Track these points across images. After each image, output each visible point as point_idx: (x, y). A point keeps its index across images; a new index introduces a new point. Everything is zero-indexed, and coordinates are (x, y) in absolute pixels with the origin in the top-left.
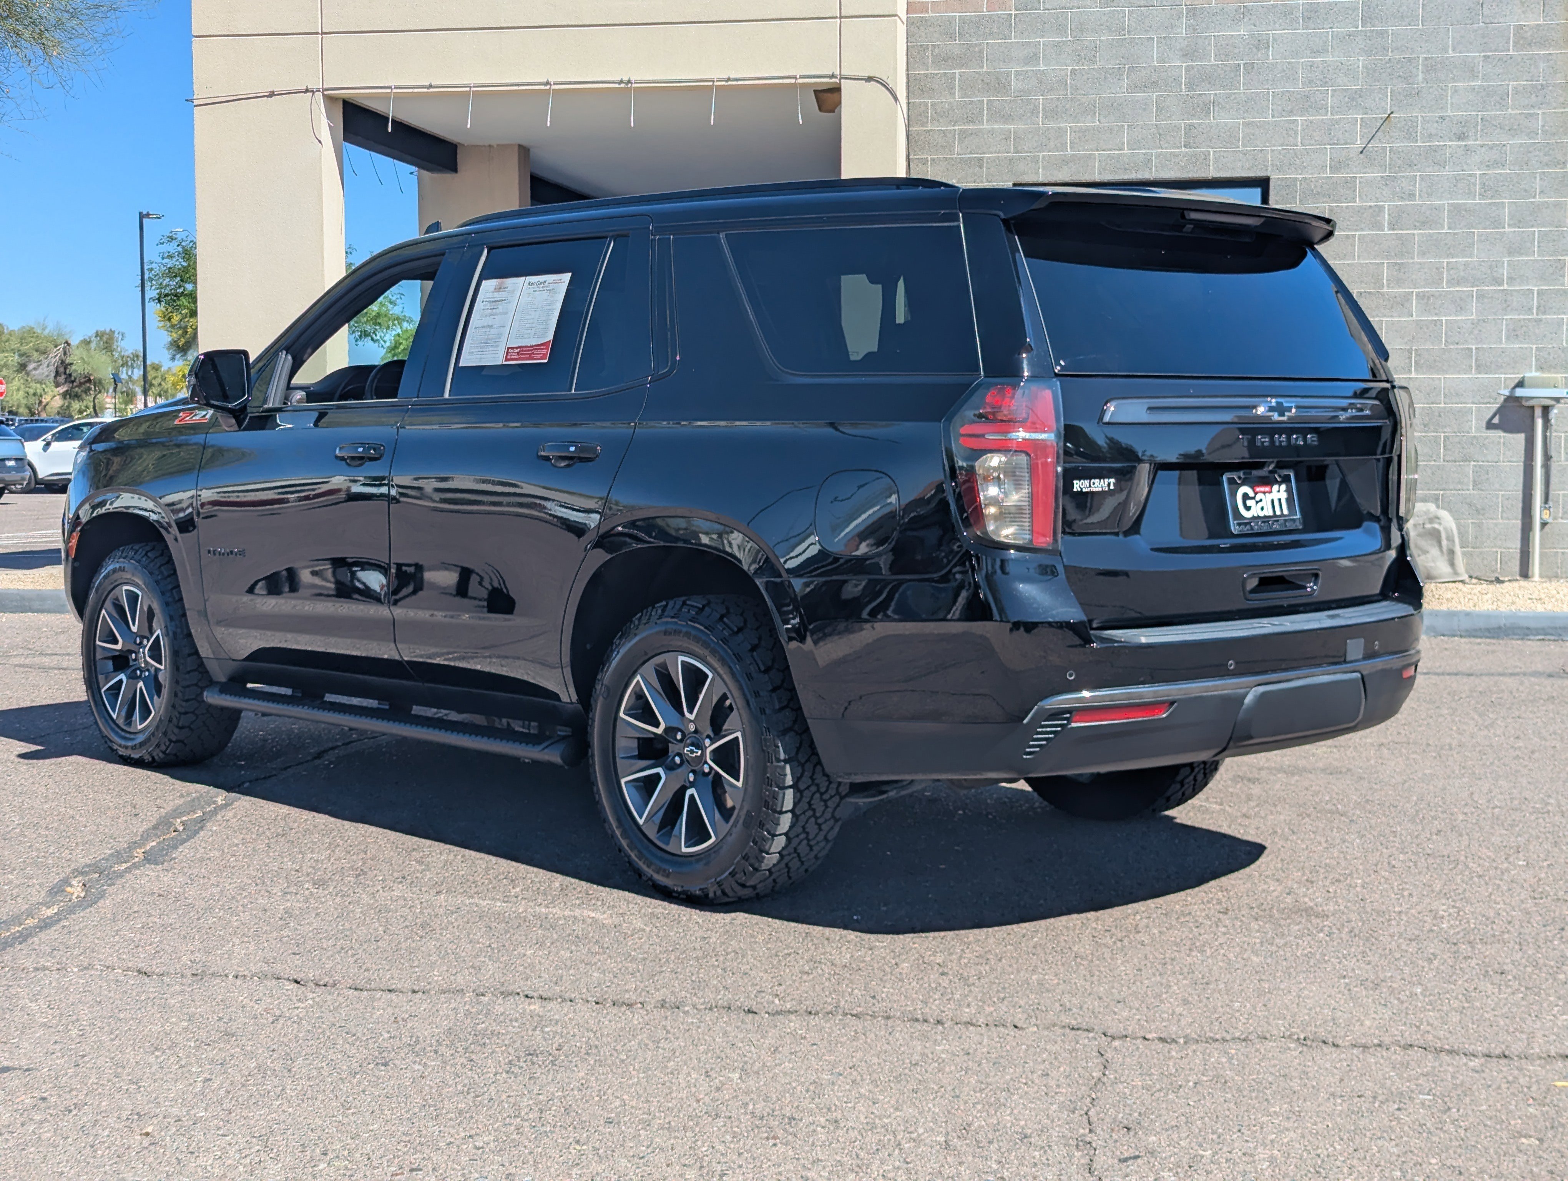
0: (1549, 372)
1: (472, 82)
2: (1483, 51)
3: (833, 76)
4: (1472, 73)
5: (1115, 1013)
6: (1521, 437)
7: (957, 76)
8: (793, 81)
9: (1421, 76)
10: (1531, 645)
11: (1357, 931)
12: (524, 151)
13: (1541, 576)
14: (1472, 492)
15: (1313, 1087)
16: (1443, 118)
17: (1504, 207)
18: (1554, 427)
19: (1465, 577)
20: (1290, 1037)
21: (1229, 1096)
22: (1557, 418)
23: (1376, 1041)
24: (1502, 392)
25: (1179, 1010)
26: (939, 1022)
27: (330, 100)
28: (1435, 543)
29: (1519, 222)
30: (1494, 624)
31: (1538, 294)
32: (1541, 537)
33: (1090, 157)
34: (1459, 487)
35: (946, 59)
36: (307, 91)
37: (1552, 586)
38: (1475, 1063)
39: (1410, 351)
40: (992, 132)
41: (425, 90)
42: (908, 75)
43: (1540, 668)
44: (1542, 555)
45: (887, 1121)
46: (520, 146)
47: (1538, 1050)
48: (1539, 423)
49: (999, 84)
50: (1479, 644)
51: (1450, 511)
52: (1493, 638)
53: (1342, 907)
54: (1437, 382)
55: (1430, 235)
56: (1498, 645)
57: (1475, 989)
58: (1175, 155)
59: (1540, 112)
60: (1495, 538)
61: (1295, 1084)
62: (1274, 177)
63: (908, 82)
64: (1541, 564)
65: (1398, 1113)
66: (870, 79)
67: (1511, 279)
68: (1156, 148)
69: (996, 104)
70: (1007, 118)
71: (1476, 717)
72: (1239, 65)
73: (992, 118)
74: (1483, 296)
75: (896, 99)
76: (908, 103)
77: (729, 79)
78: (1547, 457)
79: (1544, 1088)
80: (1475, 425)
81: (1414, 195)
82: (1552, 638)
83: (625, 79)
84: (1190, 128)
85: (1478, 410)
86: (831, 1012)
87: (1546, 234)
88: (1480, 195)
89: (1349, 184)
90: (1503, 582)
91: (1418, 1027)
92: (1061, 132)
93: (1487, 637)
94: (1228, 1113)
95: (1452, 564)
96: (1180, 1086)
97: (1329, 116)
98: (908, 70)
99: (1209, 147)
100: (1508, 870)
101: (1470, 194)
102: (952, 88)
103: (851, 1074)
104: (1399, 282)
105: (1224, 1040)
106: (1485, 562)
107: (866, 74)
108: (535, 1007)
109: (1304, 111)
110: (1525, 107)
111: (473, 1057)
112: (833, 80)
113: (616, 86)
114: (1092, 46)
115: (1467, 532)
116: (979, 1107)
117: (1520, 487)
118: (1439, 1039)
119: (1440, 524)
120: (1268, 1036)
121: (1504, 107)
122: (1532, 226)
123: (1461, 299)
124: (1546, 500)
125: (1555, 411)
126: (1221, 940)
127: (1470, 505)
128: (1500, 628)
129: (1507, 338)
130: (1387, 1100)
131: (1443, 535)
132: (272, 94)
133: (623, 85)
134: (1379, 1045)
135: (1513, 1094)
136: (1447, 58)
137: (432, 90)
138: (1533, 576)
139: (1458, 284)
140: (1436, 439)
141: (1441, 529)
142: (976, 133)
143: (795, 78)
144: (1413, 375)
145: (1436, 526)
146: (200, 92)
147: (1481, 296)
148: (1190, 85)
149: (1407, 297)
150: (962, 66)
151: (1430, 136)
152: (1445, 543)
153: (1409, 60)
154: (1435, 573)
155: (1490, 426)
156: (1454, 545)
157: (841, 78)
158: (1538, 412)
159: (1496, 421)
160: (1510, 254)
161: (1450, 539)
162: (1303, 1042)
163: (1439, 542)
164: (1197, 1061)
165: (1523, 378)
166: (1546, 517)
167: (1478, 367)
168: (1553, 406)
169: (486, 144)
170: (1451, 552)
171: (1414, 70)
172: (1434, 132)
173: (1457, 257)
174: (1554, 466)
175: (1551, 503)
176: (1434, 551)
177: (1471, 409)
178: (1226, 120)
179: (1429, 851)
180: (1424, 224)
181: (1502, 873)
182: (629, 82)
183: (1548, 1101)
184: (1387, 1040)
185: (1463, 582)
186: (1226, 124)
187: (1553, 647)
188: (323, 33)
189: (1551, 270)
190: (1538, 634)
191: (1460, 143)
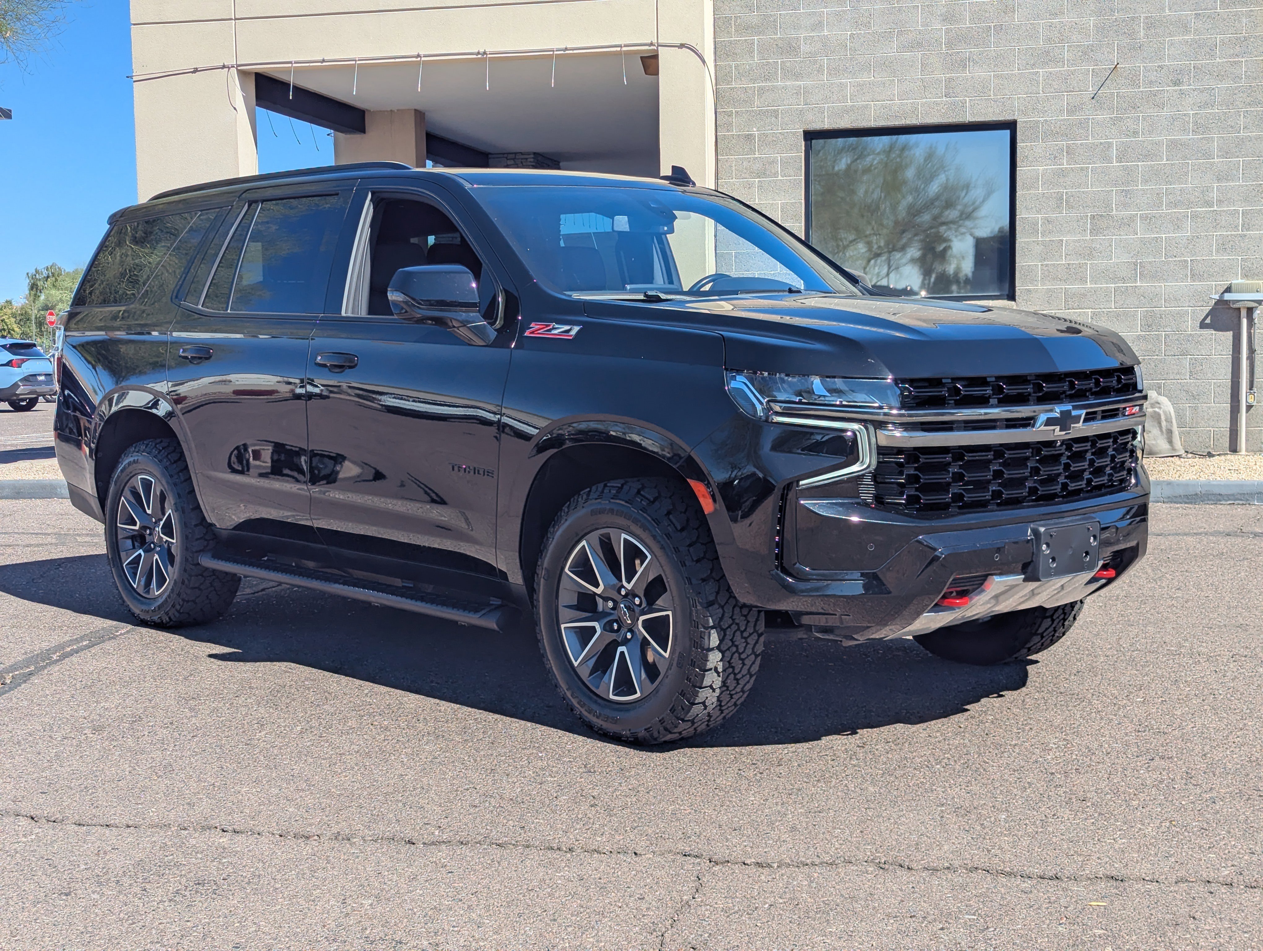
0: (1253, 279)
1: (357, 56)
2: (1195, 10)
3: (651, 44)
4: (1186, 29)
5: (727, 840)
6: (1230, 334)
7: (756, 42)
8: (619, 49)
9: (1142, 33)
10: (1223, 509)
11: (970, 763)
12: (420, 115)
13: (1247, 450)
14: (1189, 381)
15: (874, 908)
16: (1161, 67)
17: (1213, 141)
18: (1257, 325)
19: (1182, 452)
20: (872, 861)
21: (795, 917)
22: (1259, 318)
23: (946, 865)
24: (1213, 296)
25: (784, 837)
26: (571, 850)
27: (243, 74)
28: (1156, 424)
29: (1226, 154)
30: (1191, 491)
31: (1243, 213)
32: (1246, 417)
33: (866, 107)
34: (1178, 376)
35: (747, 28)
36: (224, 67)
37: (1252, 459)
38: (1027, 885)
39: (1135, 264)
40: (785, 88)
41: (319, 64)
42: (715, 42)
43: (1221, 528)
44: (1247, 432)
45: (482, 944)
46: (416, 111)
47: (1088, 872)
48: (1245, 322)
49: (790, 48)
50: (1178, 508)
51: (1170, 398)
52: (1191, 503)
53: (966, 741)
54: (1158, 289)
55: (1151, 166)
56: (1192, 509)
57: (1054, 815)
58: (938, 104)
59: (1243, 60)
60: (1208, 420)
61: (858, 907)
62: (1021, 120)
63: (715, 48)
64: (1247, 440)
65: (939, 932)
66: (682, 46)
67: (1220, 202)
68: (922, 98)
69: (788, 64)
70: (797, 76)
71: (1150, 571)
72: (990, 27)
73: (785, 77)
74: (1197, 216)
75: (704, 62)
76: (716, 66)
77: (566, 49)
78: (1252, 351)
79: (1079, 907)
80: (1191, 325)
81: (1138, 133)
82: (1241, 502)
83: (482, 51)
84: (950, 80)
85: (1193, 312)
86: (479, 842)
87: (1250, 163)
88: (1193, 131)
89: (1083, 124)
90: (1213, 456)
91: (989, 851)
92: (842, 86)
93: (1186, 503)
94: (788, 933)
95: (1170, 442)
96: (756, 908)
97: (1066, 68)
98: (715, 38)
99: (966, 96)
100: (1124, 706)
101: (1185, 130)
102: (751, 52)
103: (470, 900)
104: (1125, 206)
105: (813, 864)
106: (1201, 439)
107: (679, 42)
108: (224, 840)
109: (1045, 64)
110: (1231, 56)
111: (148, 886)
112: (652, 47)
113: (475, 56)
114: (867, 14)
115: (1185, 415)
116: (570, 929)
117: (1229, 376)
118: (1003, 862)
119: (1160, 408)
120: (853, 860)
121: (1213, 56)
122: (1238, 157)
123: (1178, 218)
124: (1251, 386)
125: (1258, 312)
126: (848, 772)
127: (1187, 392)
128: (1196, 494)
129: (1217, 251)
130: (935, 920)
131: (1163, 418)
132: (196, 71)
133: (480, 56)
134: (948, 868)
135: (1050, 914)
136: (1164, 17)
137: (324, 64)
138: (1240, 451)
139: (1176, 206)
140: (1158, 337)
141: (1161, 412)
142: (773, 89)
143: (620, 46)
144: (1138, 284)
145: (1157, 410)
146: (138, 71)
147: (1195, 216)
148: (949, 45)
149: (1132, 218)
150: (759, 33)
151: (1151, 82)
152: (1164, 424)
153: (1133, 19)
154: (1155, 449)
155: (1203, 325)
156: (1172, 426)
157: (659, 46)
158: (1244, 313)
159: (1208, 321)
160: (1219, 180)
161: (1169, 421)
162: (881, 867)
163: (1160, 423)
164: (781, 885)
165: (1231, 284)
166: (1251, 400)
167: (1193, 276)
168: (1257, 307)
169: (389, 110)
170: (1170, 432)
171: (1136, 28)
172: (1153, 79)
173: (1174, 184)
174: (1258, 358)
175: (1255, 389)
176: (1155, 431)
177: (1187, 311)
178: (980, 73)
179: (1062, 690)
180: (1147, 156)
181: (1119, 708)
182: (485, 53)
183: (1079, 920)
184: (956, 863)
185: (1179, 456)
186: (980, 77)
187: (1240, 510)
188: (236, 19)
189: (1254, 193)
190: (1229, 500)
191: (1176, 88)
